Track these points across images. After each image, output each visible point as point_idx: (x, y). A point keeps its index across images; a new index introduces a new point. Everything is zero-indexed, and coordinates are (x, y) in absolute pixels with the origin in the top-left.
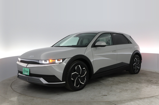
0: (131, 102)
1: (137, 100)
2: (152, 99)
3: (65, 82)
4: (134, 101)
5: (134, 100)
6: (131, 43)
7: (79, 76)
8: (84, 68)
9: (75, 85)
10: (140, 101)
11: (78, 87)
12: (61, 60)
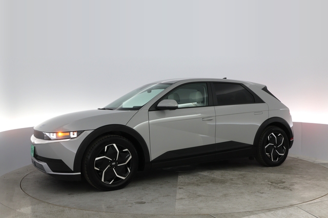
3: (80, 173)
6: (262, 102)
7: (114, 164)
8: (127, 150)
9: (103, 180)
10: (269, 213)
11: (110, 183)
12: (76, 133)
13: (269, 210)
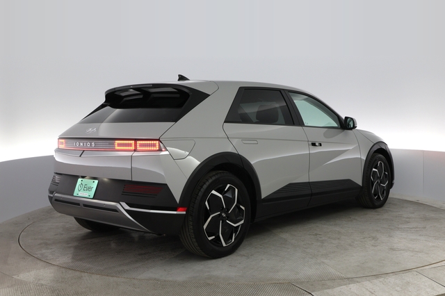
0: (351, 286)
1: (368, 278)
2: (408, 277)
4: (358, 282)
5: (357, 279)
10: (376, 281)
13: (377, 276)
